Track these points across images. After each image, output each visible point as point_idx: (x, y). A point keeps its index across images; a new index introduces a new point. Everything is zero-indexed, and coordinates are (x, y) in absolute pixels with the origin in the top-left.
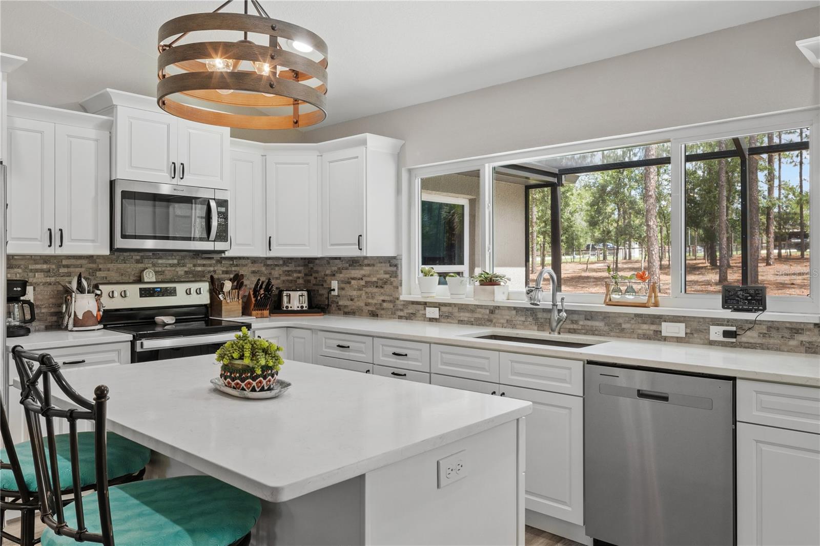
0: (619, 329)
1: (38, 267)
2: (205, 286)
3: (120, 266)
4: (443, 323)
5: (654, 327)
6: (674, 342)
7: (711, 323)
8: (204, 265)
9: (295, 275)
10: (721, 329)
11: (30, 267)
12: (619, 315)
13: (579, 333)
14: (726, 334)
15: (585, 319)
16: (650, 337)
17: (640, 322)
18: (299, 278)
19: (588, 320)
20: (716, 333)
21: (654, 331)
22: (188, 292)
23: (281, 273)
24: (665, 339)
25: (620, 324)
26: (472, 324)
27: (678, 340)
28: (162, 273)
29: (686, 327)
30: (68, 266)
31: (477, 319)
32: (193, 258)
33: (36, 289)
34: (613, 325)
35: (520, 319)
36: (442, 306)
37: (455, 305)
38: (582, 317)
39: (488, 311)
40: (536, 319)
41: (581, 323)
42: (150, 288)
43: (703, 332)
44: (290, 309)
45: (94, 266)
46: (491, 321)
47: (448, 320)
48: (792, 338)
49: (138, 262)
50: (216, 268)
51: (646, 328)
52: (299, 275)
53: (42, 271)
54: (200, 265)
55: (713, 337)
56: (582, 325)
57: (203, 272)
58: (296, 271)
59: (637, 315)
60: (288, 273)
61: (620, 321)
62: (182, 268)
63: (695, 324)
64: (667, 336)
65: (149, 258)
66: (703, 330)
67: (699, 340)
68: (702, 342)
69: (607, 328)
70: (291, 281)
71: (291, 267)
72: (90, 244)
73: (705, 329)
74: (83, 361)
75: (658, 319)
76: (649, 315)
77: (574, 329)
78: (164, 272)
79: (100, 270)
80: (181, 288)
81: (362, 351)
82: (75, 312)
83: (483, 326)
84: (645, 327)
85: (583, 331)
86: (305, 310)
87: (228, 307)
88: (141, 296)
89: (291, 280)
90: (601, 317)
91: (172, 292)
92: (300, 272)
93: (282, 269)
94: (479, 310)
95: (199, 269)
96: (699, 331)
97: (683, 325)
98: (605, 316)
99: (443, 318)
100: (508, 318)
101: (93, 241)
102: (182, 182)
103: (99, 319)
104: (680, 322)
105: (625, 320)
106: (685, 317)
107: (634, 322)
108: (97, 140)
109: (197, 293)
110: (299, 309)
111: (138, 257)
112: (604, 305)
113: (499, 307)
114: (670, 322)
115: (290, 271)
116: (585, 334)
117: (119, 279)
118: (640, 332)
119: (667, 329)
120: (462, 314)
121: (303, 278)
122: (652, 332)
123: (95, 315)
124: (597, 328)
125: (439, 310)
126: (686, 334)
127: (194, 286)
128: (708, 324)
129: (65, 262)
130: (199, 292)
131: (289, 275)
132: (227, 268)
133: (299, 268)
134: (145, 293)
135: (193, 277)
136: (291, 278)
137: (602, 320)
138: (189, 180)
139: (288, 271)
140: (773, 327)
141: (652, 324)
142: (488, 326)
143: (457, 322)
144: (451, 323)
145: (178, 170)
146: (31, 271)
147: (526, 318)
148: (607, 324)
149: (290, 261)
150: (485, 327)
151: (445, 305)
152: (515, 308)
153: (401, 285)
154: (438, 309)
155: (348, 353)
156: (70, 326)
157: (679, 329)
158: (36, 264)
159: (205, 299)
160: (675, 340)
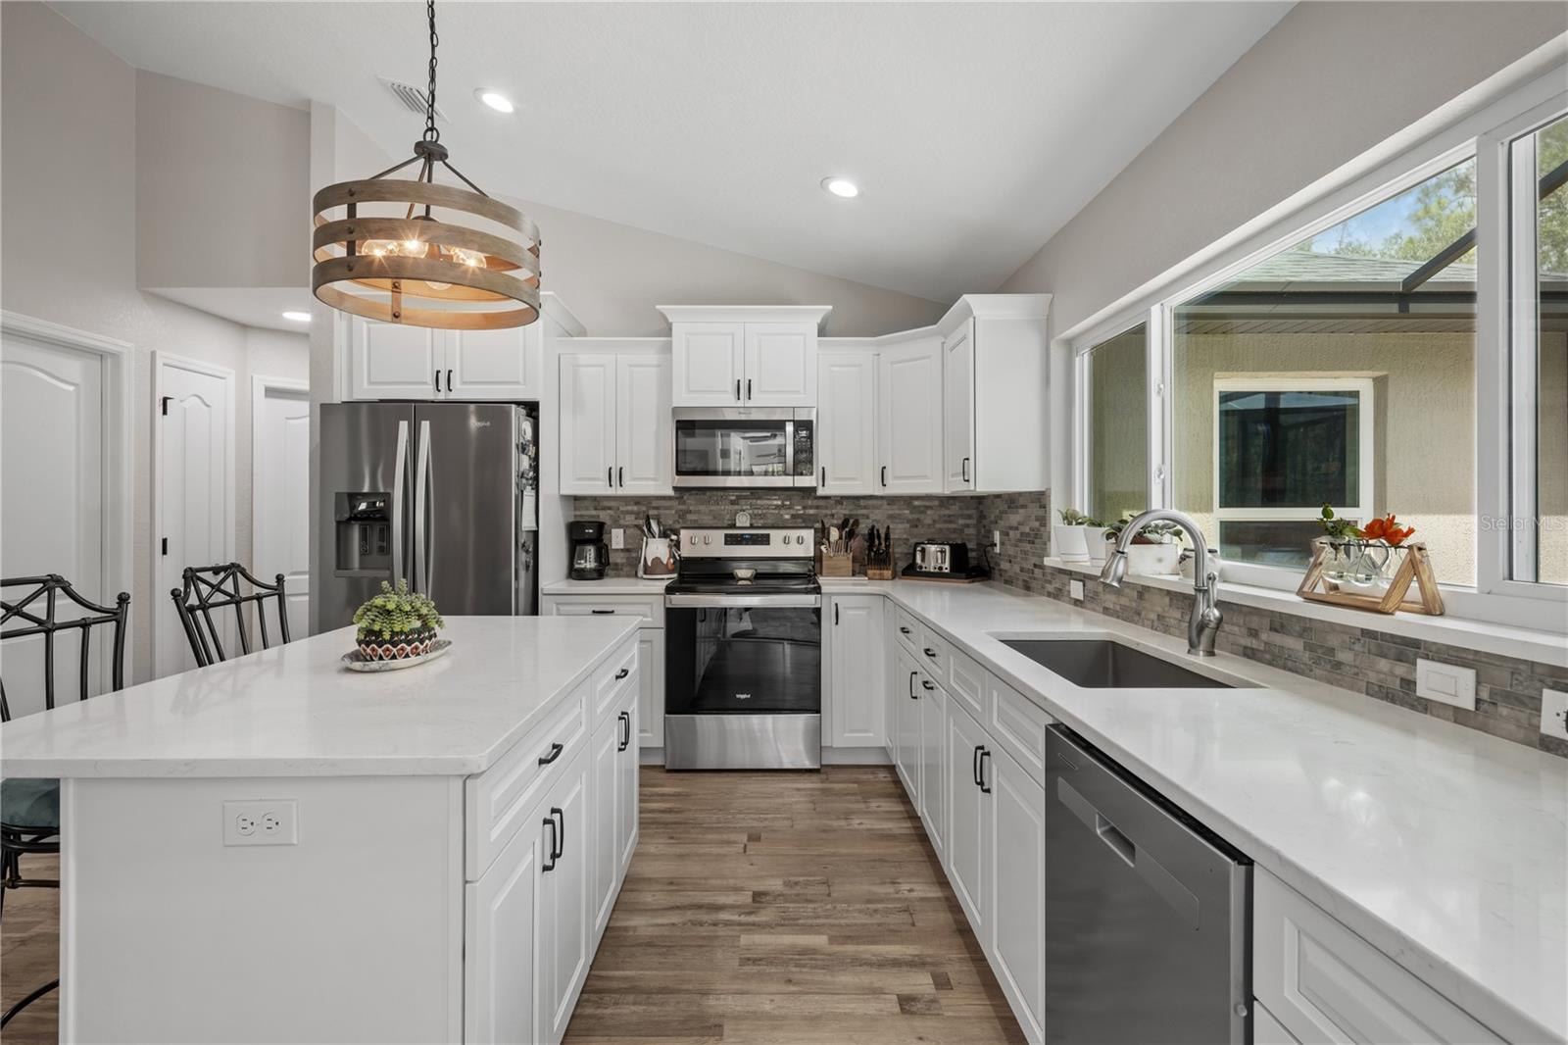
0: (1330, 661)
1: (629, 508)
2: (808, 535)
3: (713, 508)
6: (1447, 719)
7: (1549, 681)
8: (817, 507)
9: (961, 521)
11: (621, 509)
15: (1271, 630)
16: (1393, 696)
17: (1373, 649)
18: (968, 526)
21: (1402, 679)
22: (786, 541)
23: (937, 518)
24: (1425, 706)
25: (1331, 651)
28: (762, 516)
29: (1478, 683)
30: (657, 508)
31: (1124, 608)
32: (803, 498)
33: (627, 532)
34: (1320, 651)
38: (1266, 622)
41: (1264, 636)
42: (737, 535)
43: (1524, 704)
44: (924, 570)
45: (683, 507)
49: (733, 503)
50: (834, 511)
52: (968, 522)
53: (632, 512)
54: (811, 507)
56: (1266, 643)
57: (817, 515)
58: (962, 516)
60: (950, 519)
61: (1333, 641)
62: (788, 511)
63: (1503, 676)
64: (1431, 701)
65: (746, 498)
66: (1526, 700)
67: (1512, 727)
68: (1521, 734)
69: (1307, 654)
70: (955, 531)
71: (955, 509)
72: (652, 483)
73: (1533, 698)
74: (613, 612)
75: (1409, 649)
77: (1253, 649)
78: (765, 515)
79: (690, 512)
80: (776, 535)
82: (645, 558)
85: (1267, 656)
86: (947, 573)
87: (830, 562)
88: (726, 544)
89: (955, 529)
90: (1297, 628)
91: (765, 540)
92: (969, 517)
93: (938, 512)
95: (811, 512)
96: (1514, 699)
97: (1468, 676)
98: (1305, 628)
101: (655, 479)
102: (750, 404)
103: (670, 567)
104: (1465, 665)
105: (1343, 641)
106: (1476, 652)
107: (1361, 650)
108: (659, 366)
109: (798, 542)
110: (937, 570)
111: (734, 498)
112: (1299, 599)
114: (1439, 661)
115: (953, 515)
117: (711, 523)
119: (1432, 679)
121: (974, 526)
123: (665, 562)
124: (1291, 652)
125: (1084, 585)
126: (1478, 701)
127: (794, 534)
128: (1541, 681)
129: (655, 503)
130: (800, 541)
131: (951, 522)
132: (851, 510)
133: (969, 512)
134: (731, 540)
135: (804, 522)
136: (953, 526)
137: (1301, 636)
138: (758, 399)
139: (949, 516)
143: (1101, 609)
145: (744, 389)
146: (622, 512)
147: (1183, 613)
148: (1308, 647)
149: (951, 501)
153: (1049, 540)
156: (641, 573)
158: (626, 505)
159: (807, 550)
160: (1450, 713)
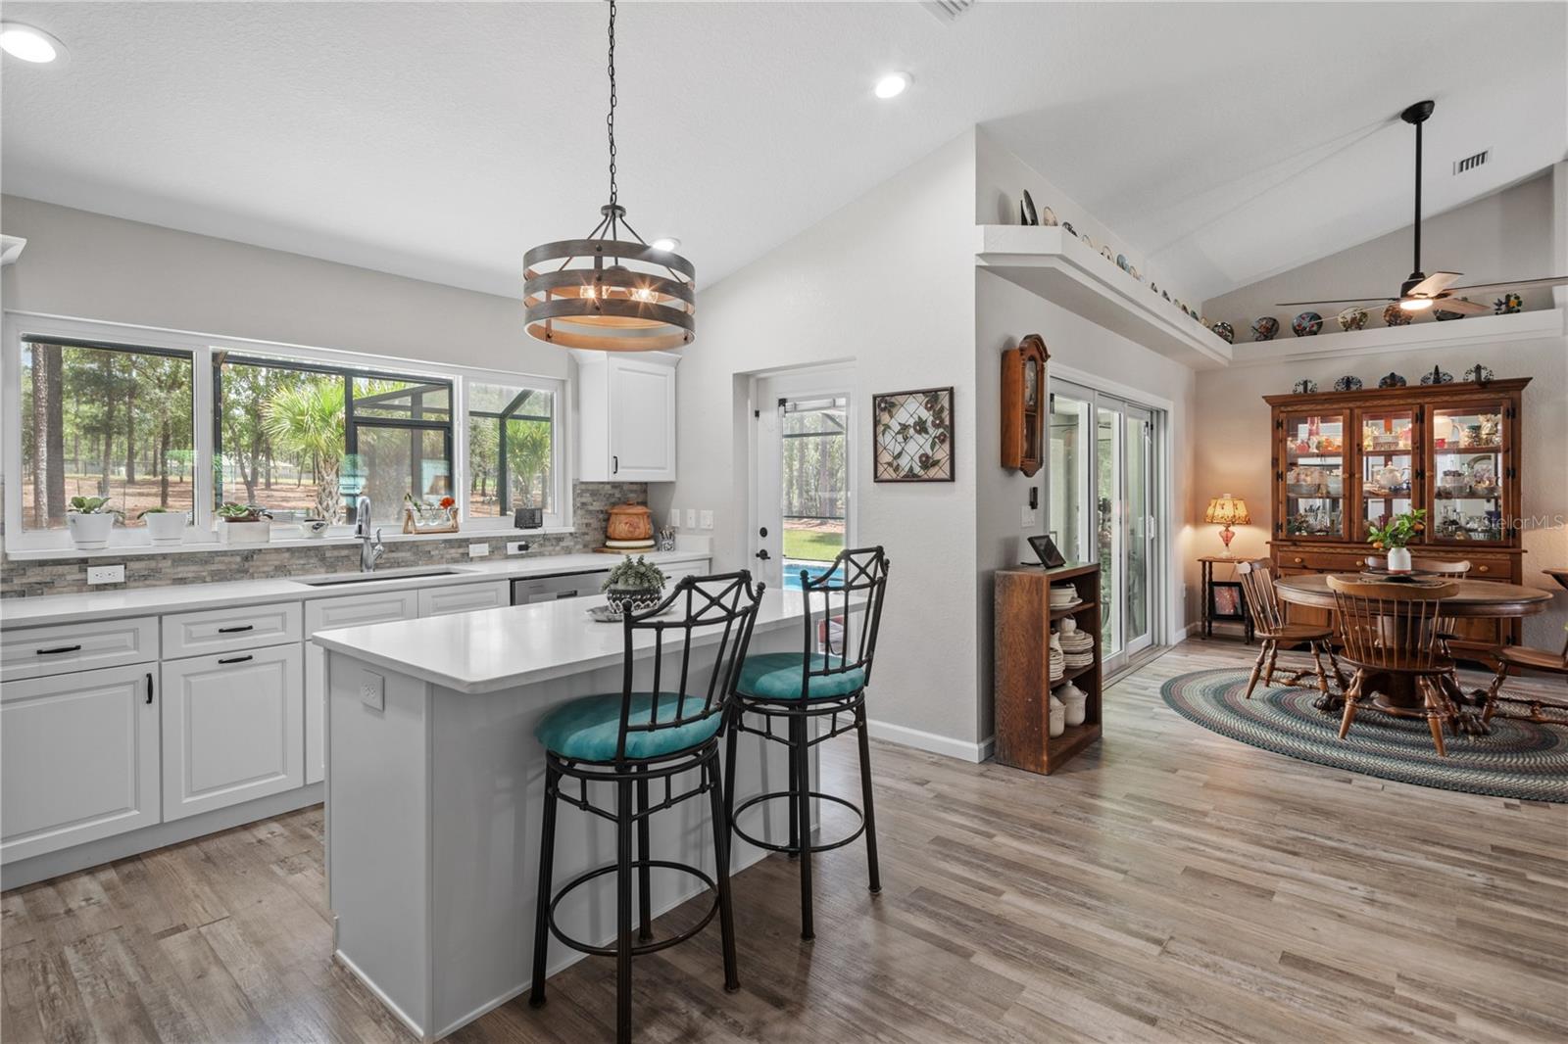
4: (134, 588)
5: (461, 550)
10: (517, 544)
12: (427, 542)
13: (382, 568)
14: (521, 548)
19: (393, 551)
20: (512, 548)
26: (205, 582)
27: (482, 559)
35: (297, 562)
36: (132, 560)
37: (164, 556)
39: (238, 559)
40: (323, 559)
46: (247, 571)
47: (147, 582)
48: (558, 545)
51: (455, 552)
55: (510, 552)
59: (445, 541)
76: (457, 540)
81: (126, 646)
83: (229, 580)
84: (453, 551)
94: (217, 559)
99: (135, 580)
100: (277, 563)
113: (260, 550)
116: (389, 567)
118: (448, 556)
120: (180, 569)
122: (458, 555)
140: (545, 537)
141: (460, 547)
142: (236, 579)
144: (155, 586)
150: (233, 582)
151: (139, 558)
152: (288, 550)
154: (123, 567)
155: (75, 660)
157: (483, 549)
